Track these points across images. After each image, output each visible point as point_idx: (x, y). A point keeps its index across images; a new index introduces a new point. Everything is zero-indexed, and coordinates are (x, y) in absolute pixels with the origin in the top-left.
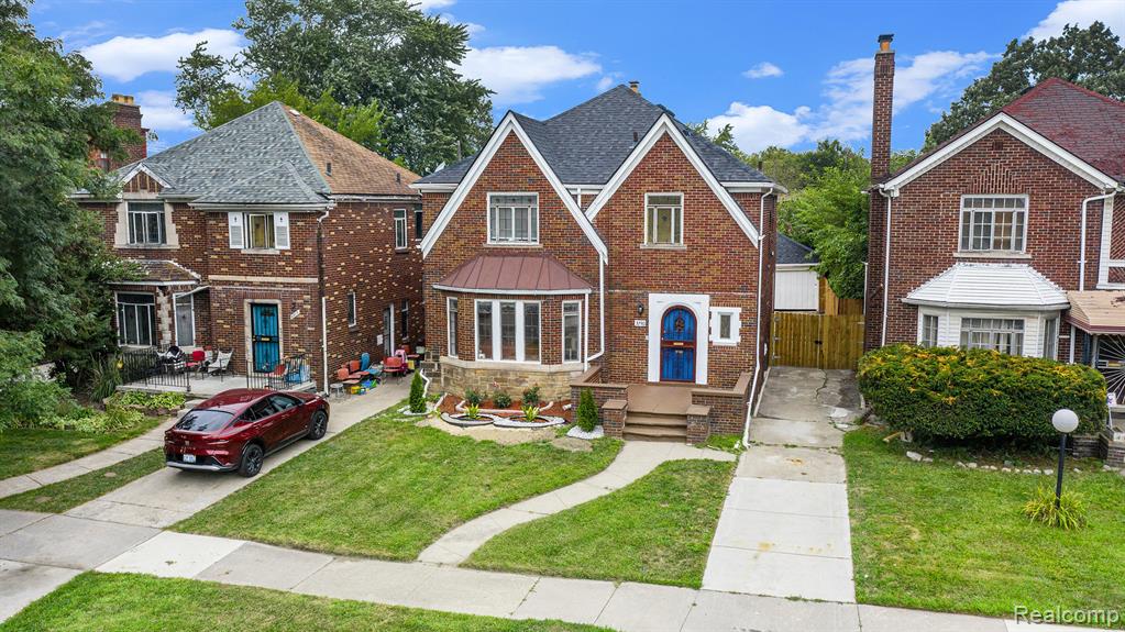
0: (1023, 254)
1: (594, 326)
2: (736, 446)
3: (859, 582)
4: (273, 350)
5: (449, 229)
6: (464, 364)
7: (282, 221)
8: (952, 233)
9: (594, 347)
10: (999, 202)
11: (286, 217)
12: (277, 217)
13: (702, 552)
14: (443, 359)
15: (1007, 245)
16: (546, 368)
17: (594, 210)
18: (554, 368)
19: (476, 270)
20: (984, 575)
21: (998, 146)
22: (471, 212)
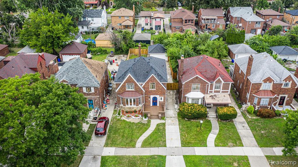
0: (199, 90)
1: (143, 100)
2: (165, 119)
3: (182, 144)
4: (92, 105)
5: (120, 88)
6: (124, 107)
7: (92, 89)
8: (191, 88)
9: (143, 102)
10: (197, 84)
11: (93, 88)
12: (91, 88)
13: (165, 141)
14: (120, 105)
15: (197, 89)
16: (137, 107)
17: (142, 86)
18: (138, 107)
19: (125, 94)
20: (193, 141)
21: (197, 78)
22: (124, 86)
